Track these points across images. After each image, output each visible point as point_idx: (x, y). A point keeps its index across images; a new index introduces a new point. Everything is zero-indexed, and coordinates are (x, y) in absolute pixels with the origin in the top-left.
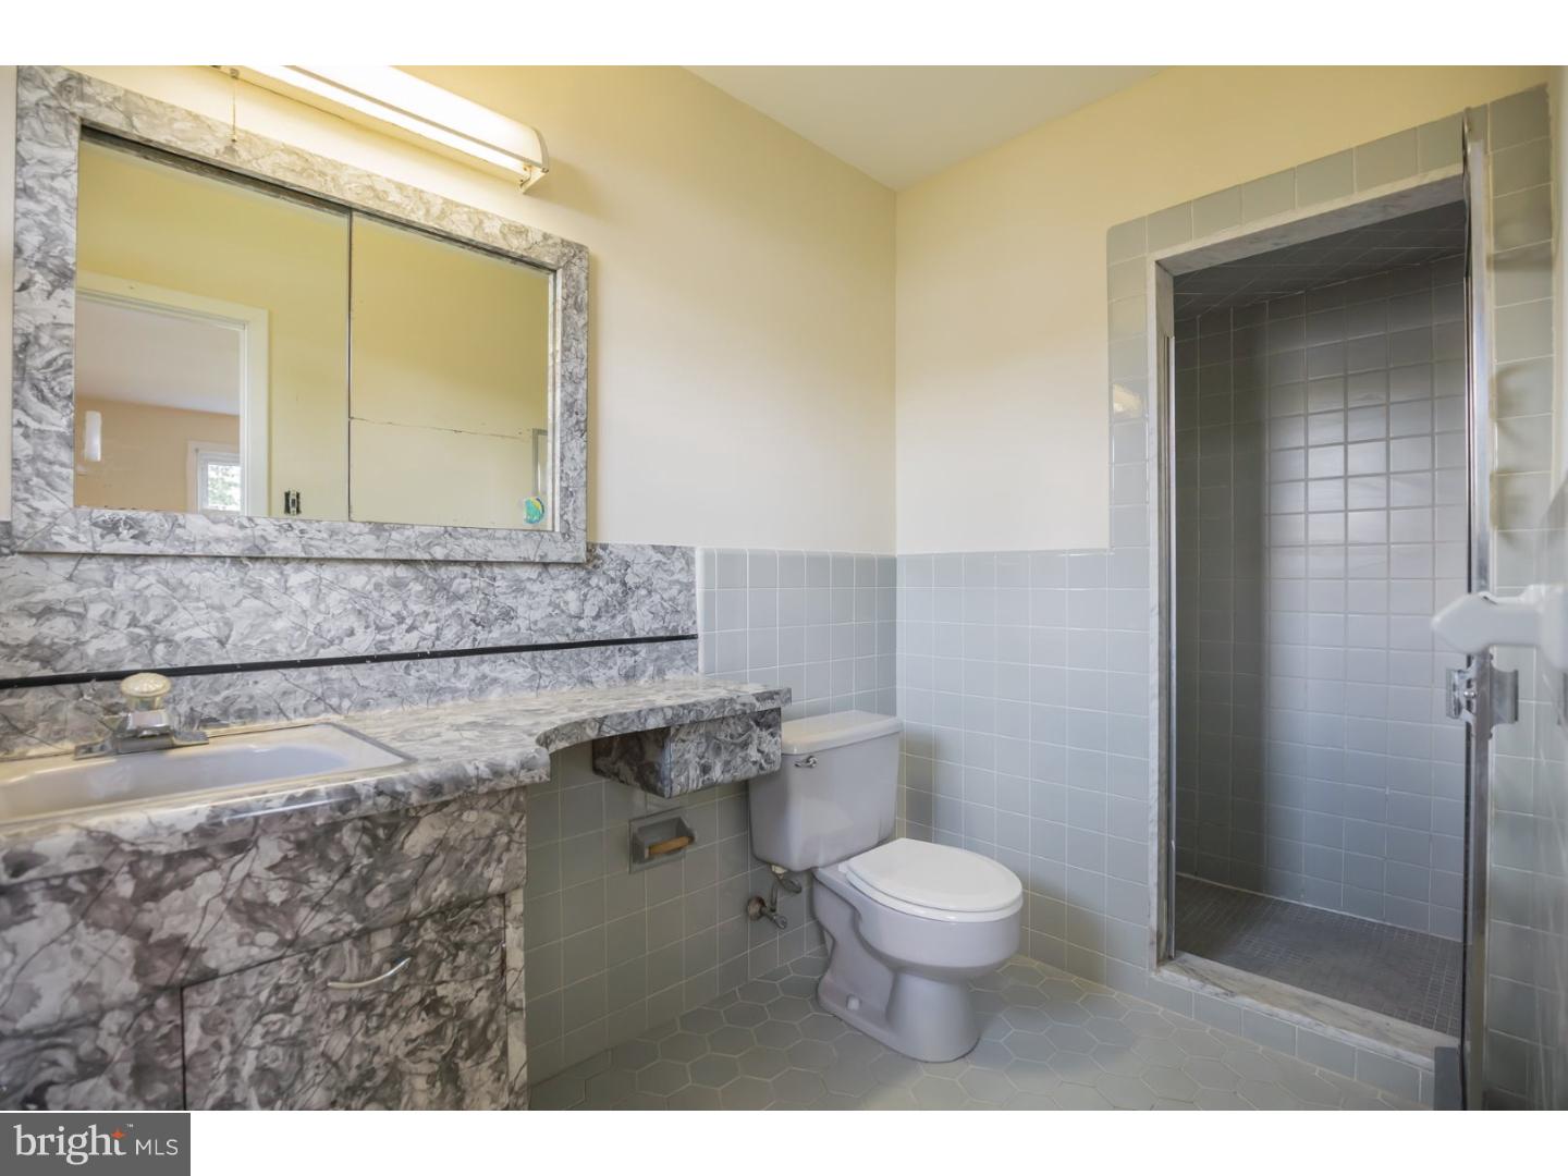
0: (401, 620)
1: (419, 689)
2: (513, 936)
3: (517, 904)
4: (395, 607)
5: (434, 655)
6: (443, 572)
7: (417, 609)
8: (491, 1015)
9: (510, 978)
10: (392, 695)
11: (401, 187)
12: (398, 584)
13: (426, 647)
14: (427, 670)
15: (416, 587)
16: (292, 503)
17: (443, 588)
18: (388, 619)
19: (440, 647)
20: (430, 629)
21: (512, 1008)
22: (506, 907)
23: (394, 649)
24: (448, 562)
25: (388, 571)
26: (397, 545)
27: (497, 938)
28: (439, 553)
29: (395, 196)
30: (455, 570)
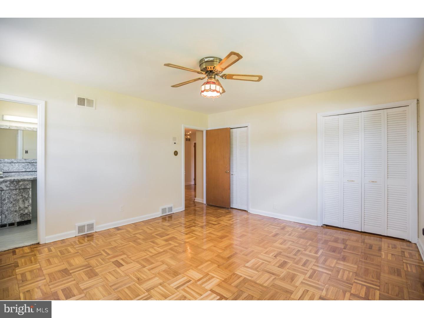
0: (28, 168)
1: (30, 175)
2: (30, 192)
3: (31, 189)
4: (28, 167)
5: (32, 171)
6: (33, 163)
7: (30, 167)
8: (28, 198)
9: (30, 195)
10: (27, 175)
11: (28, 127)
12: (28, 165)
13: (31, 171)
14: (31, 173)
15: (30, 165)
16: (27, 152)
17: (33, 165)
18: (27, 168)
19: (33, 171)
20: (31, 169)
21: (30, 197)
22: (29, 190)
23: (27, 171)
24: (34, 163)
25: (27, 164)
26: (27, 161)
27: (29, 192)
28: (32, 162)
29: (27, 128)
30: (35, 163)
